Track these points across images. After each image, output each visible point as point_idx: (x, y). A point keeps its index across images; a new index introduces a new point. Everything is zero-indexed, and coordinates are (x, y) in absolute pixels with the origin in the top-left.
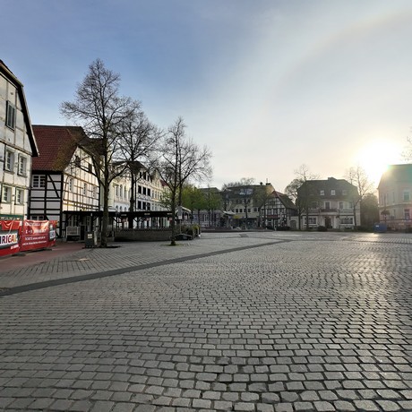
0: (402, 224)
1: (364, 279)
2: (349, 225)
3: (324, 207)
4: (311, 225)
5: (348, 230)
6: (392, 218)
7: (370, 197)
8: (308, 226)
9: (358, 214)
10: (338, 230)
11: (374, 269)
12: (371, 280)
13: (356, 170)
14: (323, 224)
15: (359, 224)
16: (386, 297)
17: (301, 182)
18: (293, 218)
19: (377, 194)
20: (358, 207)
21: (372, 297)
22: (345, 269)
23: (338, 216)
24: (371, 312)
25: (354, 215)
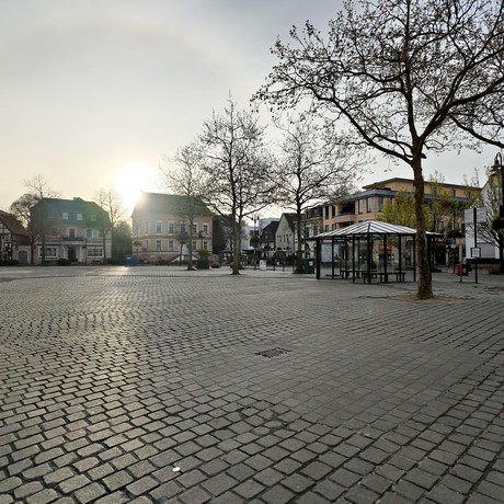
0: (153, 256)
1: (99, 319)
2: (98, 258)
3: (68, 234)
4: (48, 258)
5: (96, 263)
6: (145, 250)
7: (123, 226)
8: (43, 258)
9: (109, 245)
10: (85, 264)
11: (112, 307)
12: (107, 318)
13: (107, 192)
14: (65, 256)
15: (109, 256)
16: (118, 336)
17: (36, 198)
18: (21, 248)
19: (130, 223)
20: (109, 236)
21: (103, 339)
22: (79, 310)
23: (84, 247)
24: (95, 357)
25: (104, 246)
